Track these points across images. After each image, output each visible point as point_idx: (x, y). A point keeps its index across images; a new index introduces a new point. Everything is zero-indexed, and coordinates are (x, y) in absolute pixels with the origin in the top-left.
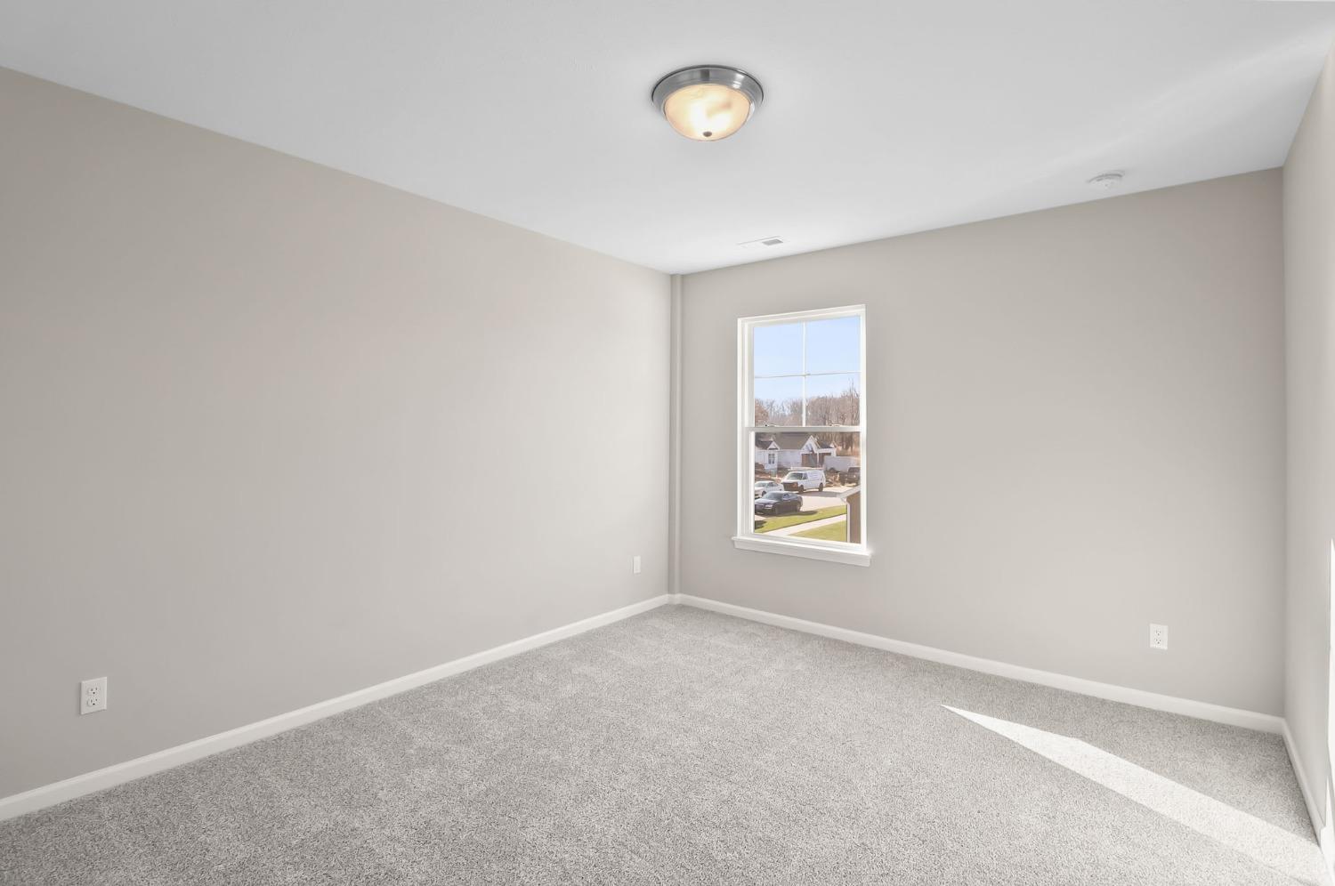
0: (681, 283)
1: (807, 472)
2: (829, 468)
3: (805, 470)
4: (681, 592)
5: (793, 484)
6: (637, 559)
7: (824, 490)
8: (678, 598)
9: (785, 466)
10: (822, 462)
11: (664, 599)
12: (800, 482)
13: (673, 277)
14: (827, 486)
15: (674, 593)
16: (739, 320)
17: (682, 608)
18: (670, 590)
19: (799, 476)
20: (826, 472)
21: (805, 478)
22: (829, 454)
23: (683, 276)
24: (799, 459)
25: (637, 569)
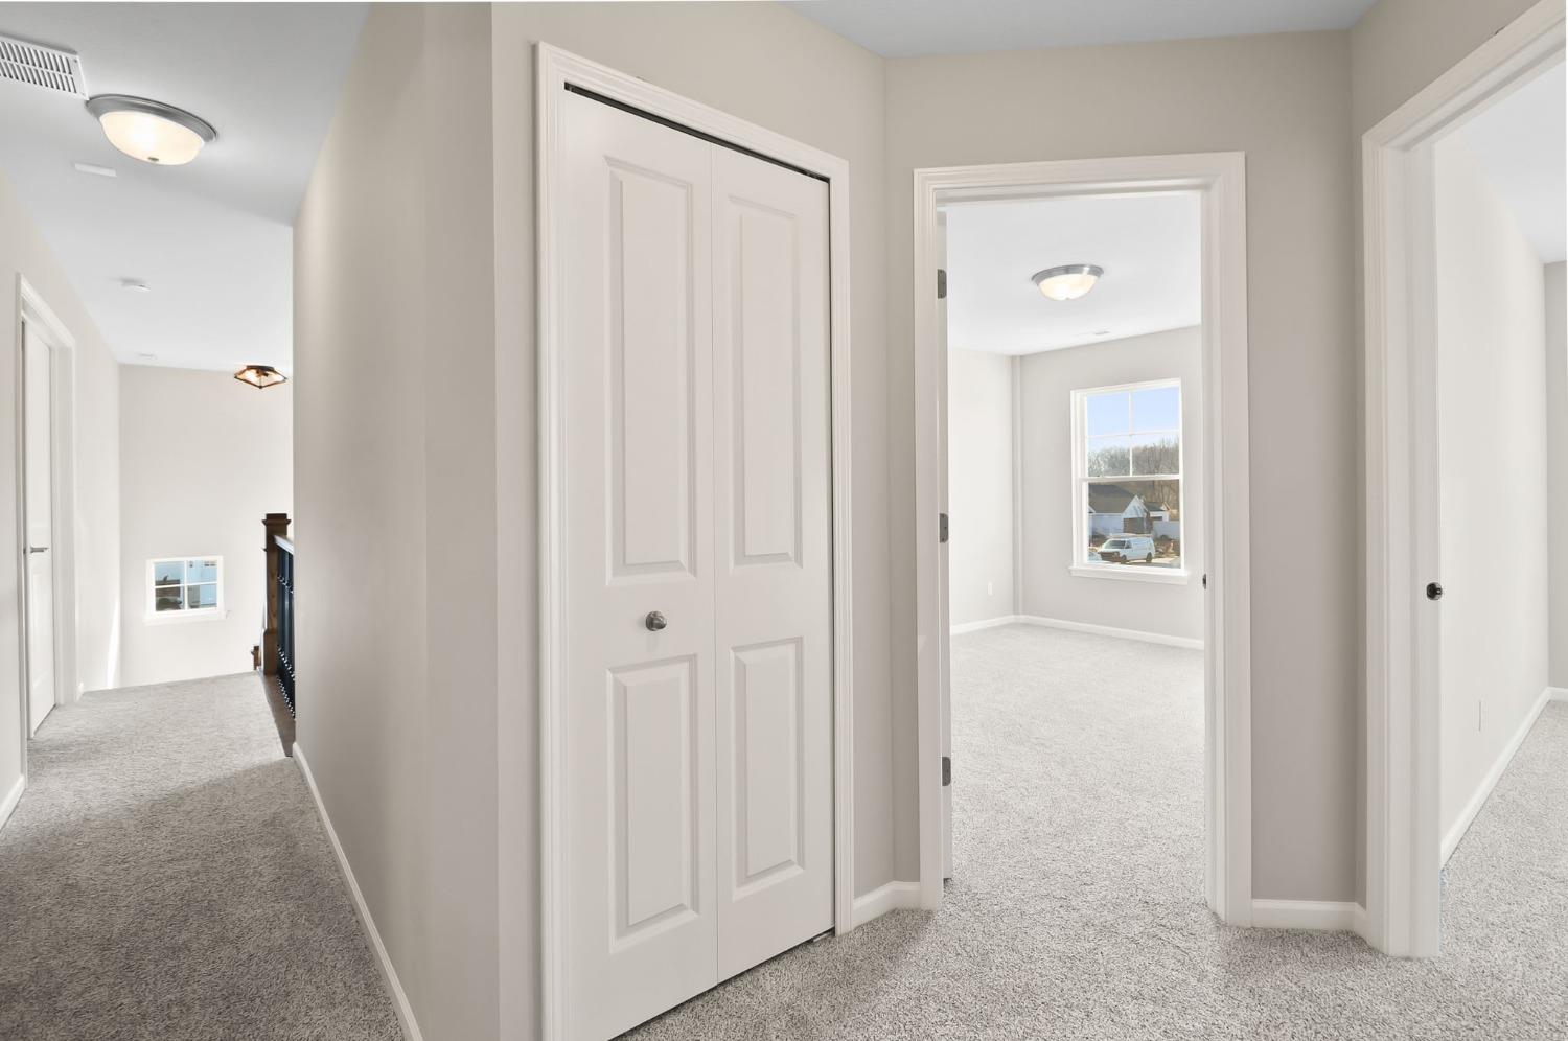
0: (1020, 364)
1: (1131, 539)
2: (1159, 536)
3: (1129, 537)
4: (1024, 613)
5: (1113, 553)
6: (990, 584)
7: (1153, 561)
8: (1023, 618)
9: (1102, 533)
10: (1150, 529)
11: (1012, 618)
12: (1122, 552)
13: (1013, 358)
14: (1156, 557)
15: (1018, 614)
16: (1072, 392)
17: (1026, 625)
18: (1016, 612)
19: (1121, 544)
20: (1156, 540)
21: (1128, 547)
22: (1160, 518)
23: (1022, 357)
24: (1121, 526)
25: (991, 593)
